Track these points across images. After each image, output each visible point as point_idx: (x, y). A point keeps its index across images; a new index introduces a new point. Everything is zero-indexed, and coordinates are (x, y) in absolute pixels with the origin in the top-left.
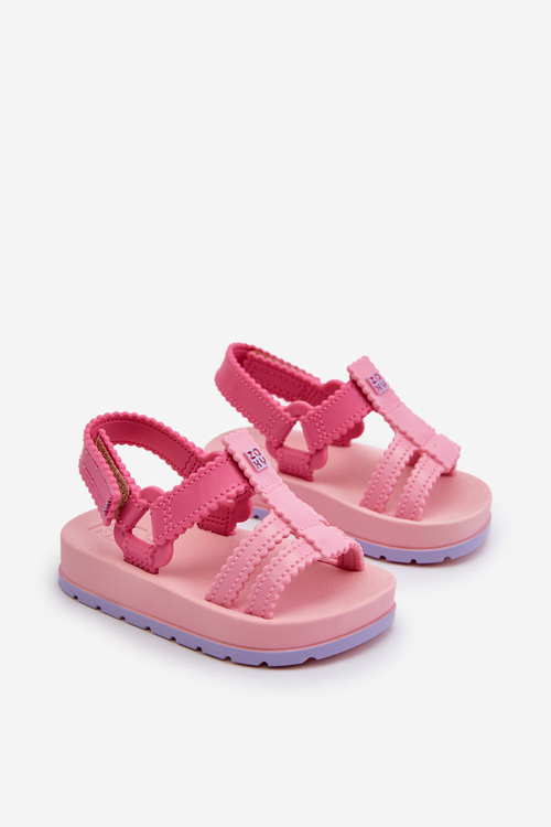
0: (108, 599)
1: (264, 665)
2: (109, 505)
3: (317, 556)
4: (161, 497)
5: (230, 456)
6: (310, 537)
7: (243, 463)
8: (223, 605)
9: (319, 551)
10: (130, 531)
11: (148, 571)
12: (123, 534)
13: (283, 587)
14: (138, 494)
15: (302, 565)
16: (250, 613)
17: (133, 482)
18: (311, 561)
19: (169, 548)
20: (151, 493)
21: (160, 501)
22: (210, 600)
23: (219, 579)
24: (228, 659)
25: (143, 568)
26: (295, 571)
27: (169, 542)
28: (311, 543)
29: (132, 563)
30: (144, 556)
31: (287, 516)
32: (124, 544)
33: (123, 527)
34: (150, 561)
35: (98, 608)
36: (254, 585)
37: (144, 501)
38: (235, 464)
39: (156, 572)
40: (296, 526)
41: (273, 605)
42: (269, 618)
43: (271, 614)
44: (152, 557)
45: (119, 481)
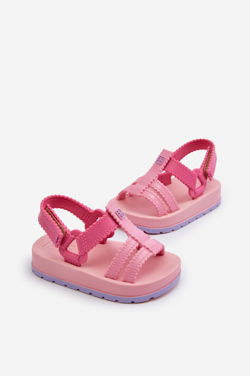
0: (58, 278)
1: (133, 302)
2: (58, 239)
3: (151, 254)
4: (81, 234)
5: (109, 214)
6: (147, 246)
7: (115, 217)
8: (112, 279)
9: (152, 252)
10: (66, 249)
11: (76, 265)
12: (64, 250)
13: (139, 270)
14: (70, 233)
15: (146, 259)
16: (125, 281)
17: (66, 228)
18: (149, 257)
19: (86, 256)
20: (76, 233)
21: (81, 236)
22: (107, 277)
23: (110, 268)
24: (117, 301)
25: (74, 264)
26: (143, 262)
27: (86, 253)
28: (148, 249)
29: (69, 262)
30: (75, 260)
31: (136, 238)
32: (65, 255)
33: (64, 247)
34: (77, 261)
35: (54, 282)
36: (126, 269)
37: (73, 236)
38: (112, 217)
39: (80, 266)
40: (141, 242)
41: (135, 277)
42: (134, 283)
43: (135, 281)
44: (78, 260)
45: (60, 228)
